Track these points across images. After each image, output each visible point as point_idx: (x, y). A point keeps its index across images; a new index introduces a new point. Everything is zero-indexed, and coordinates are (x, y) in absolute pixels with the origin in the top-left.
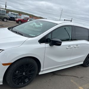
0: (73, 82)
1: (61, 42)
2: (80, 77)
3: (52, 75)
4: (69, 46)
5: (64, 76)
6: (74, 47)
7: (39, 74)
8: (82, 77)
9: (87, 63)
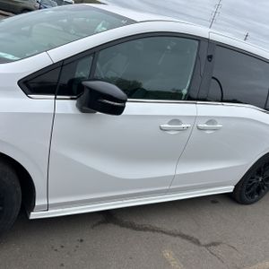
0: (171, 258)
1: (125, 101)
2: (207, 242)
3: (100, 223)
4: (176, 120)
5: (145, 229)
6: (199, 128)
7: (31, 217)
8: (214, 244)
9: (248, 190)
